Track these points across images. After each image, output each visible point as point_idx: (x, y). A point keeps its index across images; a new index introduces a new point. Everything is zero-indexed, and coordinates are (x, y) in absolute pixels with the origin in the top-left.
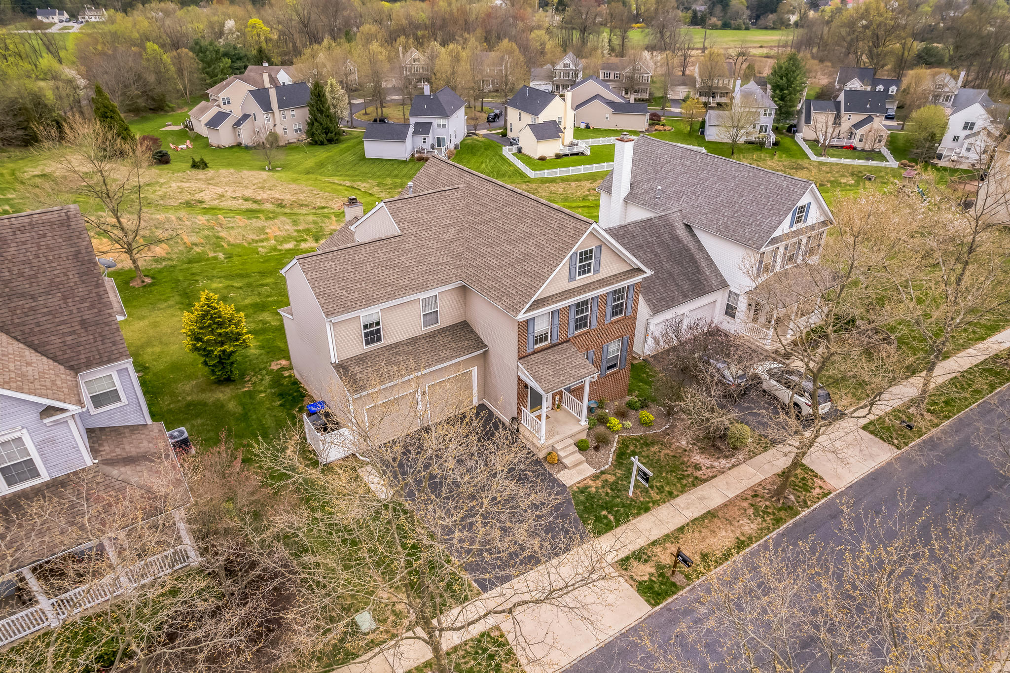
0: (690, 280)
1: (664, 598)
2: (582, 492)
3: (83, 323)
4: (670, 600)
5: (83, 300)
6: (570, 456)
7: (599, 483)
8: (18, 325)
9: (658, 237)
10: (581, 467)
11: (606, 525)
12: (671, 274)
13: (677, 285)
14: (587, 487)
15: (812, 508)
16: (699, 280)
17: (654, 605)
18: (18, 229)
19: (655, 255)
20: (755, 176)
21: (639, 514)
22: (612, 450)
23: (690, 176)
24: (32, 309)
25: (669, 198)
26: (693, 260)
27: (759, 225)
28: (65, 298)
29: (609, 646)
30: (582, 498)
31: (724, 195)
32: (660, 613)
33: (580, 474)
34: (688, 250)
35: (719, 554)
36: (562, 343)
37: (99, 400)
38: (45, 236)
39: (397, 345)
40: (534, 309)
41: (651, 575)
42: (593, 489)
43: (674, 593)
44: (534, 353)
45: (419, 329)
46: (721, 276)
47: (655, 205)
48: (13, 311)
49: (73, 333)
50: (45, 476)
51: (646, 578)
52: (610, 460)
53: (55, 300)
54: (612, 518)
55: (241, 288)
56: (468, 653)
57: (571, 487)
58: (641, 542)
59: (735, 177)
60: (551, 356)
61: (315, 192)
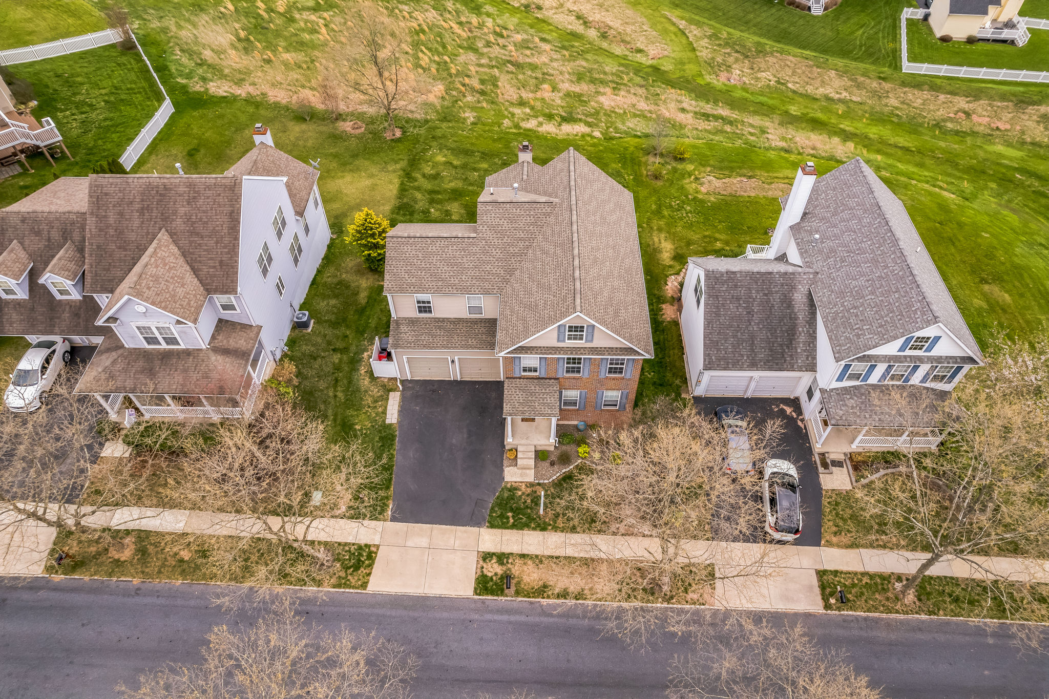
0: (771, 350)
1: (487, 594)
2: (510, 491)
3: (221, 262)
4: (490, 597)
5: (225, 247)
6: (527, 459)
7: (529, 490)
8: (191, 253)
9: (766, 295)
10: (528, 471)
11: (503, 523)
12: (752, 338)
13: (752, 350)
14: (516, 489)
15: (671, 606)
16: (783, 354)
17: (477, 594)
18: (208, 187)
19: (749, 313)
20: (902, 278)
21: (534, 529)
22: (564, 471)
23: (854, 239)
24: (200, 245)
25: (820, 252)
26: (791, 333)
27: (858, 336)
28: (217, 243)
29: (425, 598)
30: (506, 495)
31: (862, 281)
32: (475, 601)
33: (521, 475)
34: (793, 318)
35: (557, 591)
36: (550, 379)
37: (225, 307)
38: (219, 195)
39: (443, 320)
40: (516, 353)
41: (496, 574)
42: (520, 493)
43: (497, 595)
44: (520, 378)
45: (465, 314)
46: (814, 358)
47: (806, 252)
48: (191, 242)
49: (214, 267)
50: (183, 346)
51: (490, 574)
52: (554, 477)
53: (212, 243)
54: (511, 521)
55: (456, 167)
56: (350, 551)
57: (507, 482)
58: (515, 549)
59: (886, 267)
60: (533, 387)
61: (645, 28)
